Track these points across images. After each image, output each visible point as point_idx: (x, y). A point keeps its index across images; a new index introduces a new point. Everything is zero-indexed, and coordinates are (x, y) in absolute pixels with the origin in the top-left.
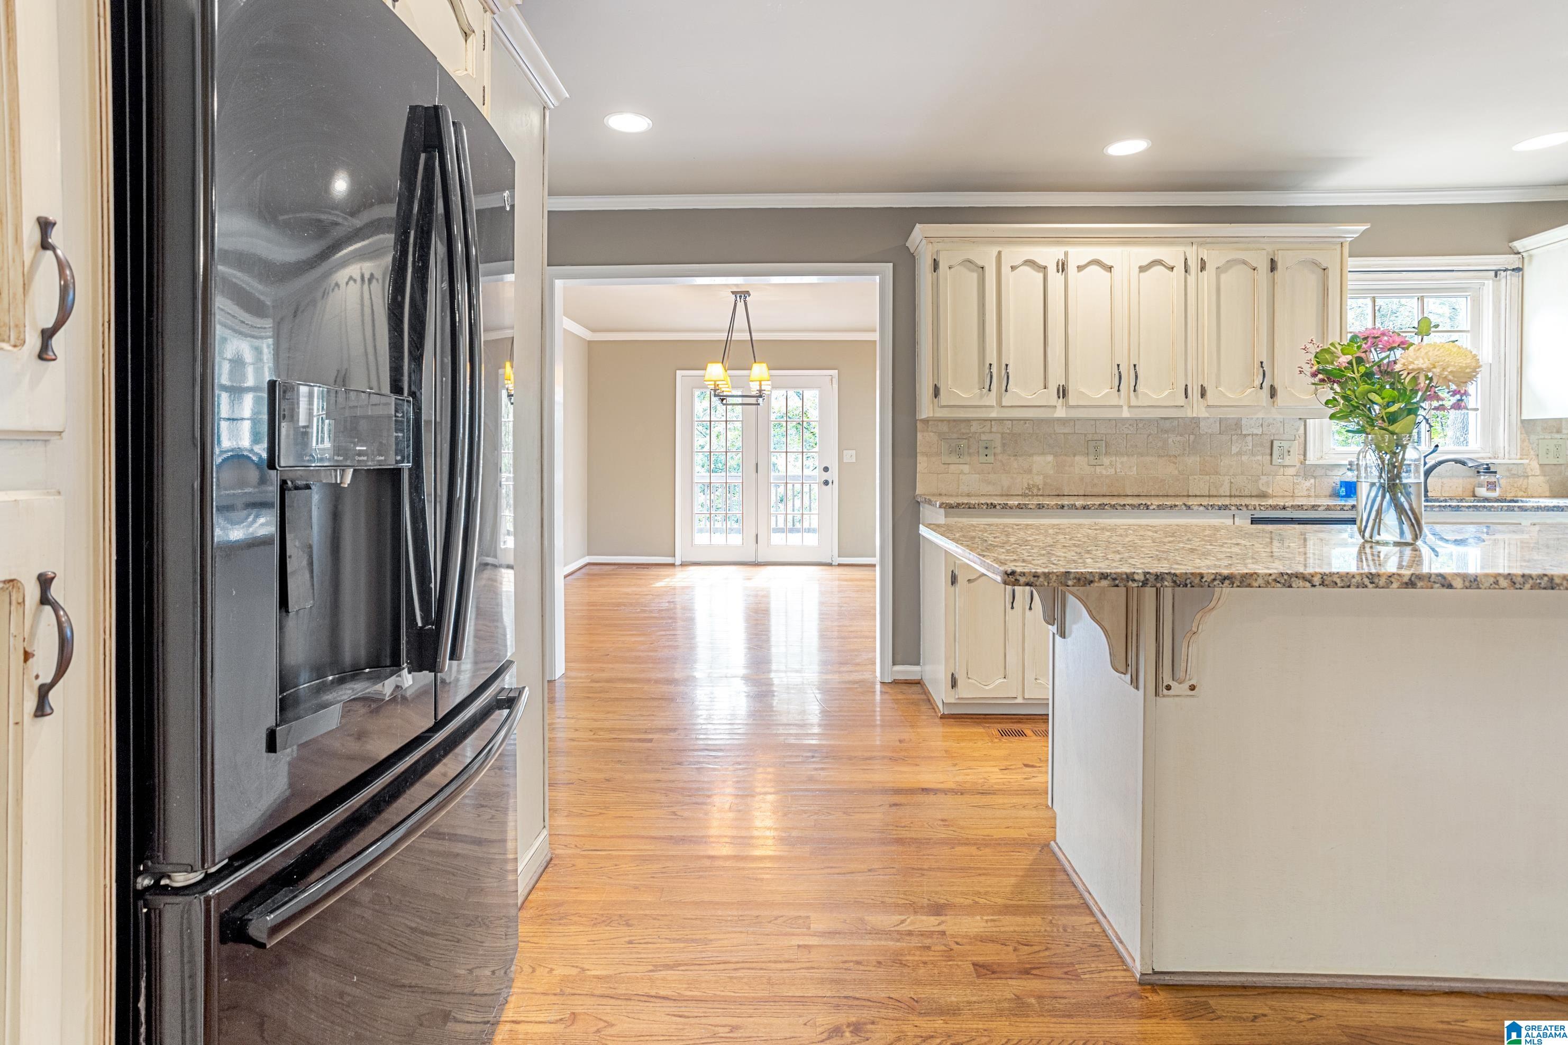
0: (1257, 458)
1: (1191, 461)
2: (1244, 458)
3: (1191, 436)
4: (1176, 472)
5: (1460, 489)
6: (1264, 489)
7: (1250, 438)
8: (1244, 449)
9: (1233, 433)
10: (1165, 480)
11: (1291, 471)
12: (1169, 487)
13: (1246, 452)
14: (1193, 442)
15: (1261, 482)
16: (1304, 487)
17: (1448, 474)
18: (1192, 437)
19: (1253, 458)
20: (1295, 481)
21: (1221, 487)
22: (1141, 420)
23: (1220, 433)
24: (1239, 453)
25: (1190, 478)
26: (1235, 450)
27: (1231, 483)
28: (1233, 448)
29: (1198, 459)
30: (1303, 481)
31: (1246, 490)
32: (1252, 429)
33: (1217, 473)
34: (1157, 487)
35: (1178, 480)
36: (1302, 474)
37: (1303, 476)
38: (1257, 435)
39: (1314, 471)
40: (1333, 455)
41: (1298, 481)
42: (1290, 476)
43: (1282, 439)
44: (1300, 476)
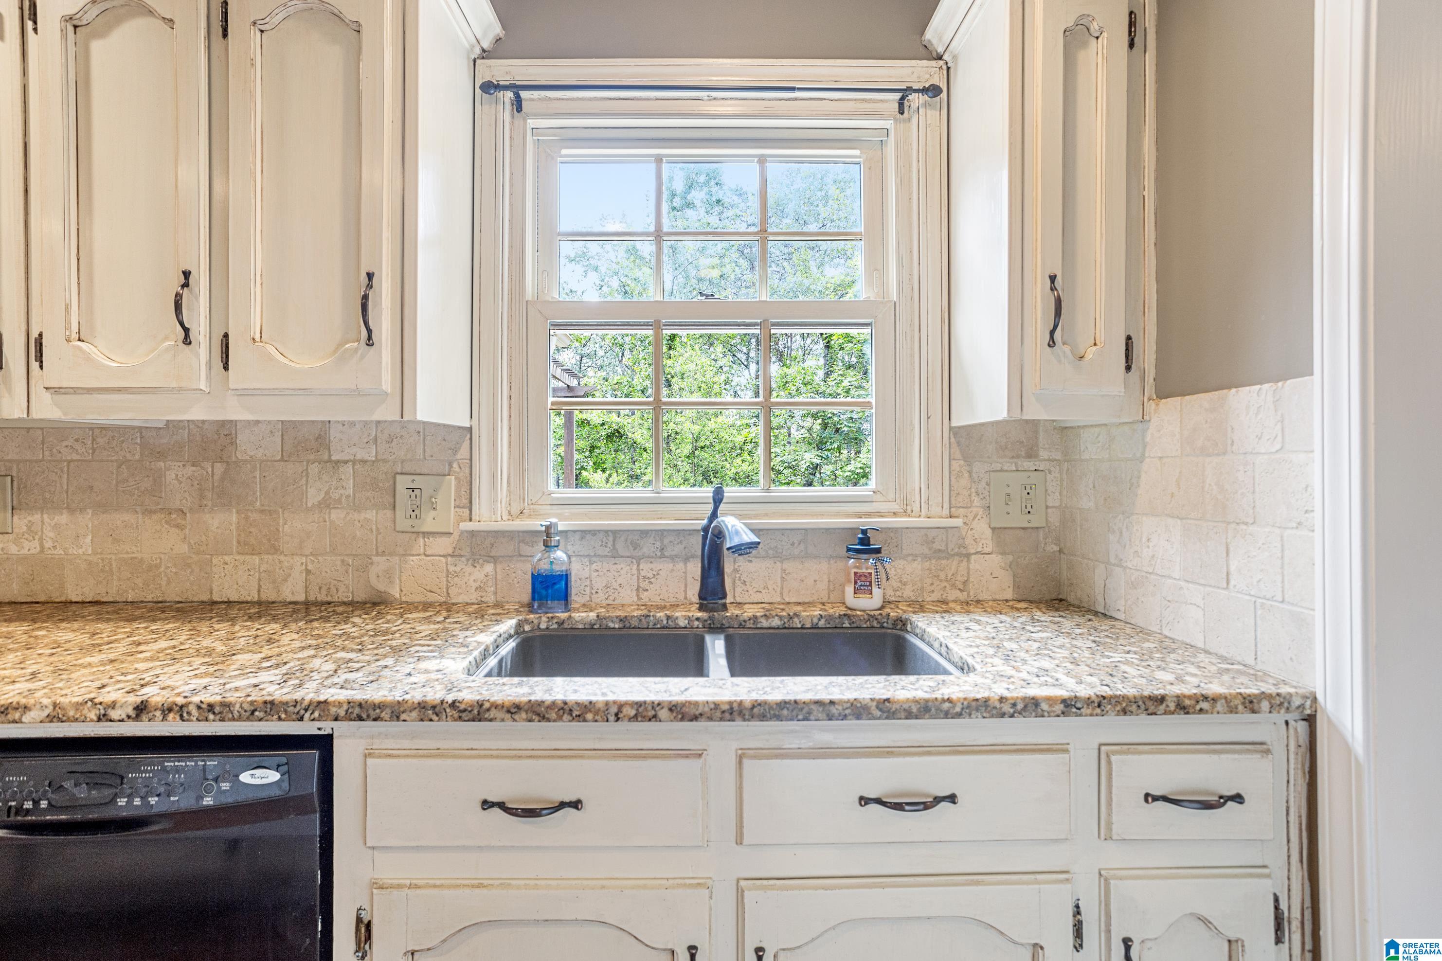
0: (363, 516)
1: (216, 523)
2: (337, 516)
3: (218, 465)
4: (185, 548)
5: (823, 586)
6: (381, 587)
7: (349, 468)
8: (335, 495)
9: (312, 457)
10: (158, 567)
11: (442, 545)
12: (169, 583)
13: (339, 501)
14: (222, 479)
15: (374, 571)
16: (471, 582)
17: (796, 552)
18: (219, 468)
19: (356, 516)
20: (452, 568)
21: (285, 580)
22: (103, 428)
23: (282, 460)
24: (326, 504)
25: (214, 561)
26: (314, 496)
27: (308, 572)
28: (312, 492)
29: (234, 518)
30: (469, 569)
31: (342, 589)
32: (354, 450)
33: (275, 550)
34: (139, 582)
35: (189, 566)
36: (466, 551)
37: (468, 557)
38: (365, 462)
39: (492, 545)
40: (549, 507)
41: (458, 569)
42: (440, 556)
43: (418, 471)
44: (461, 556)
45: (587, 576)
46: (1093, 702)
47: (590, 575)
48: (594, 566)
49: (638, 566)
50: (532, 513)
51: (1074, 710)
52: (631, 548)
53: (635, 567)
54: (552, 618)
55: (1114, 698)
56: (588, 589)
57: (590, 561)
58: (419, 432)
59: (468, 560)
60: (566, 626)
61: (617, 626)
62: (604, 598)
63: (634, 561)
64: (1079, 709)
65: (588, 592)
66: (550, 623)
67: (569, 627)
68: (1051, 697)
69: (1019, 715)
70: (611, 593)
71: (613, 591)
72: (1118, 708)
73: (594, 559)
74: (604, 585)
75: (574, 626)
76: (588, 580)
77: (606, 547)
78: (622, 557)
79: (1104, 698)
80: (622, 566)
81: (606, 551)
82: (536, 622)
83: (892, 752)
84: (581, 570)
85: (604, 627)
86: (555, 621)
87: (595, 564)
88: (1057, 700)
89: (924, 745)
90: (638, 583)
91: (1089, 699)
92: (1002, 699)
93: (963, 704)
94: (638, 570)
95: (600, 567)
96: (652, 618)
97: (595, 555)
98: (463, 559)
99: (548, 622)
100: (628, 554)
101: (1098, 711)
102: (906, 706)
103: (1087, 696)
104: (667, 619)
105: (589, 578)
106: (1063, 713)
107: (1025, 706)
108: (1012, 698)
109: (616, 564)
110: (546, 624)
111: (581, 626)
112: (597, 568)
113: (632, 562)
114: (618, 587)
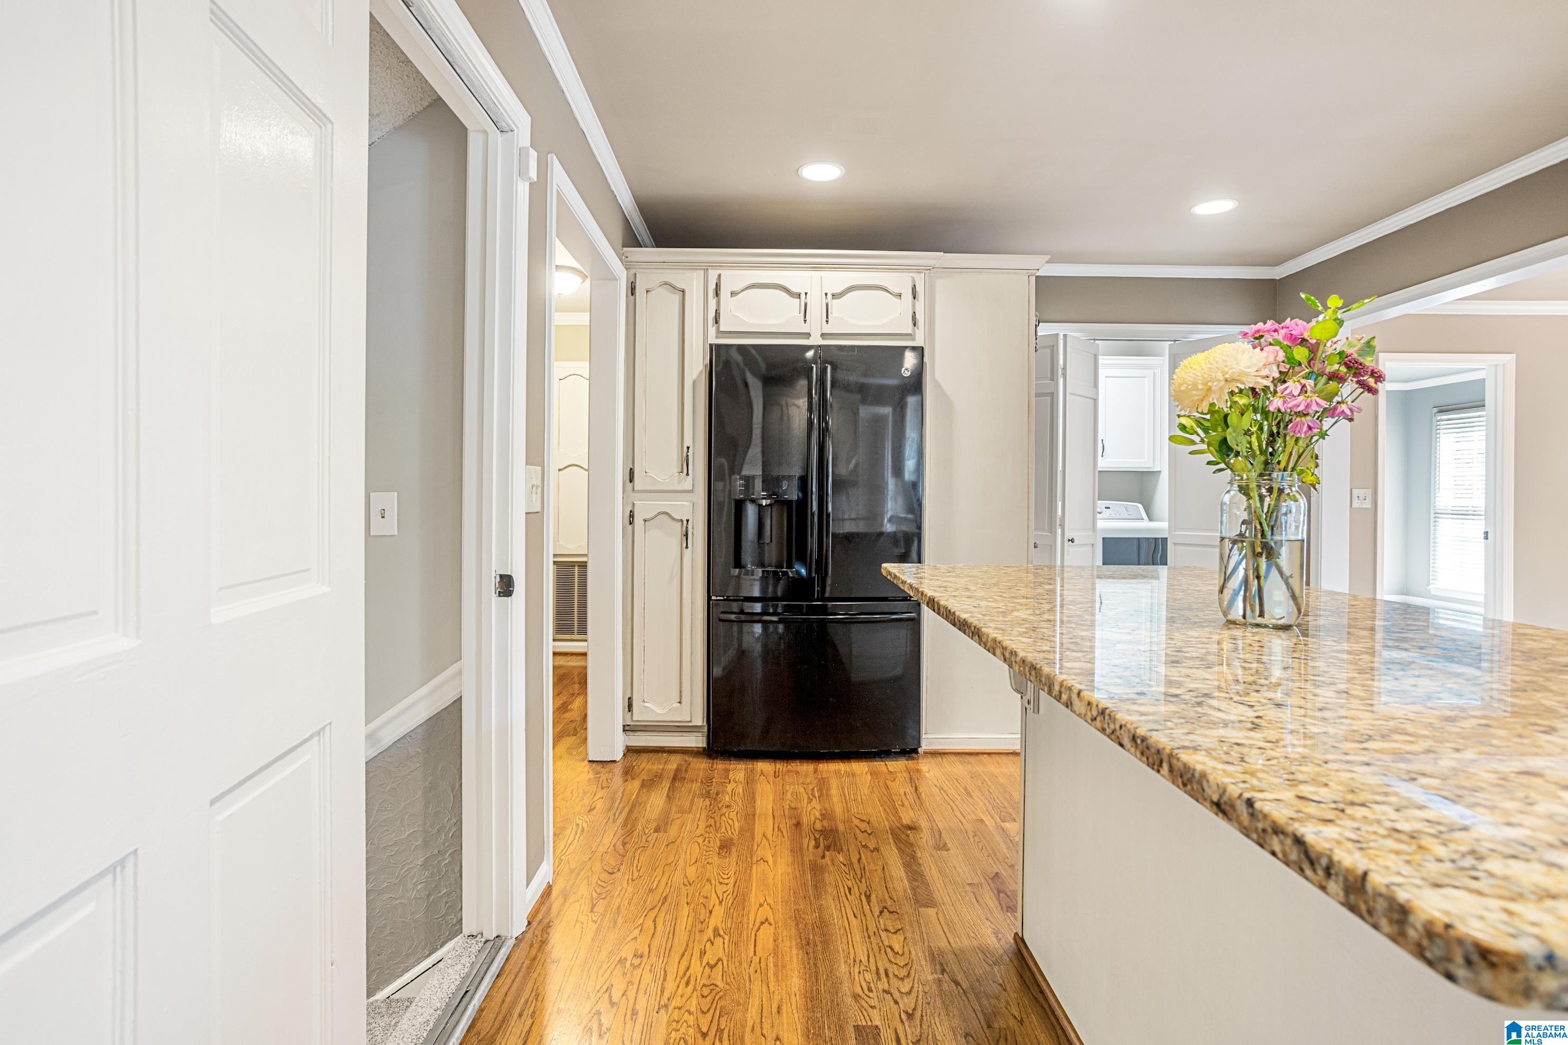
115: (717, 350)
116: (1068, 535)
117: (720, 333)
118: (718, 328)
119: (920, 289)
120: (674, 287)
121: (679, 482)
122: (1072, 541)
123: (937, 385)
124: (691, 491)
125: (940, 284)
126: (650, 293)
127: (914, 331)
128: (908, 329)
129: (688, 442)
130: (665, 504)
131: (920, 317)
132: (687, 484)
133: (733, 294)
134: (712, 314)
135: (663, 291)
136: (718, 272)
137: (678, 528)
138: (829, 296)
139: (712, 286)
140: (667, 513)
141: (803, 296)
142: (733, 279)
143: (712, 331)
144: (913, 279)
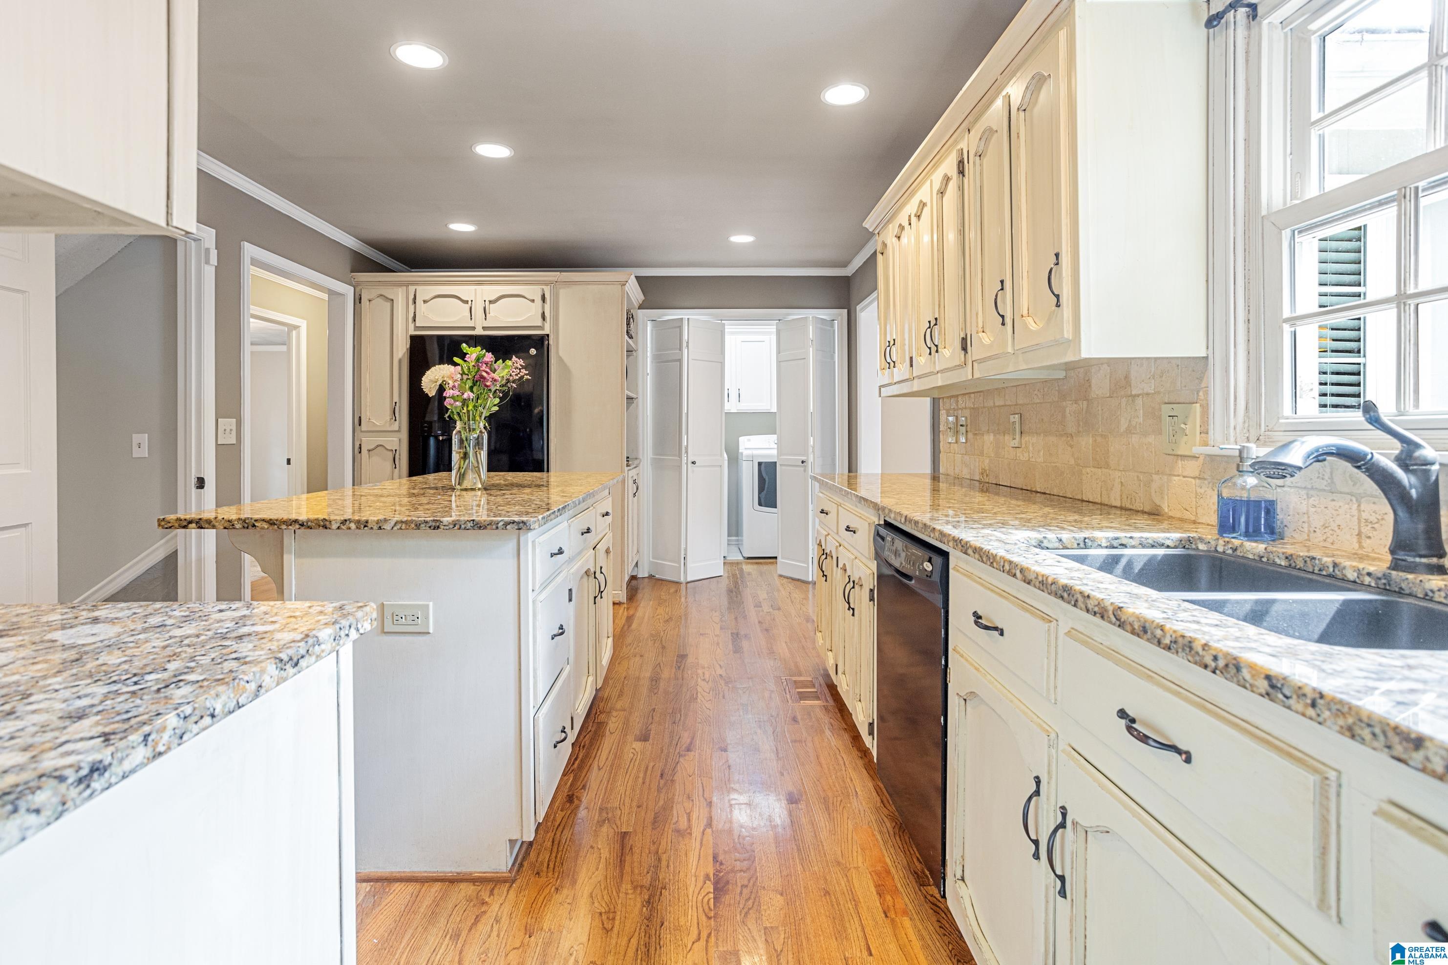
0: (1148, 440)
1: (1084, 444)
2: (1135, 440)
3: (1084, 402)
6: (1157, 500)
7: (1141, 400)
8: (1134, 423)
9: (1123, 393)
10: (1064, 473)
11: (1192, 468)
12: (1067, 484)
13: (1136, 427)
14: (1086, 413)
15: (1153, 487)
16: (1211, 505)
18: (1085, 404)
19: (1144, 440)
20: (1199, 490)
21: (1112, 489)
23: (1110, 396)
24: (1130, 430)
25: (1084, 471)
26: (1124, 423)
27: (1122, 483)
28: (1123, 420)
29: (1091, 440)
30: (1209, 492)
32: (1143, 385)
33: (1107, 466)
34: (1058, 482)
36: (1208, 475)
37: (1209, 480)
38: (1148, 394)
39: (1225, 469)
40: (1281, 433)
41: (1202, 491)
42: (1192, 478)
43: (1177, 401)
44: (1205, 479)
45: (1305, 511)
46: (1304, 695)
47: (1308, 511)
48: (1311, 501)
49: (1359, 506)
50: (1267, 440)
51: (1280, 696)
52: (1351, 483)
53: (1355, 506)
54: (1228, 542)
55: (1335, 704)
56: (1306, 525)
57: (1307, 494)
58: (1178, 366)
59: (1209, 483)
60: (1238, 553)
61: (1283, 563)
62: (1322, 539)
63: (1354, 499)
64: (1287, 697)
65: (1306, 530)
66: (1226, 548)
67: (1241, 555)
68: (1256, 665)
69: (1221, 674)
70: (1329, 535)
71: (1331, 532)
72: (1341, 722)
73: (1312, 492)
74: (1322, 524)
75: (1245, 555)
76: (1306, 516)
77: (1323, 479)
78: (1341, 493)
79: (1322, 696)
80: (1341, 504)
81: (1323, 484)
82: (1213, 543)
83: (1151, 677)
84: (1299, 503)
85: (1271, 562)
86: (1230, 546)
87: (1313, 498)
88: (1261, 673)
89: (1184, 687)
90: (1359, 527)
91: (1300, 688)
92: (1205, 646)
93: (1171, 636)
94: (1359, 511)
95: (1317, 502)
96: (1317, 562)
97: (1312, 488)
98: (1206, 482)
99: (1225, 545)
100: (1347, 490)
101: (1311, 712)
102: (1131, 619)
103: (1300, 684)
104: (1334, 567)
105: (1307, 513)
106: (1268, 694)
107: (1227, 666)
108: (1216, 649)
109: (1333, 500)
110: (1222, 548)
111: (1251, 556)
112: (1314, 503)
113: (1351, 500)
114: (1336, 529)
115: (413, 338)
116: (691, 459)
117: (417, 328)
118: (415, 324)
119: (547, 296)
120: (387, 298)
121: (390, 425)
122: (694, 463)
123: (560, 359)
124: (399, 431)
125: (563, 293)
126: (371, 302)
127: (543, 324)
128: (539, 322)
129: (395, 400)
130: (381, 440)
131: (547, 314)
132: (396, 426)
133: (425, 302)
134: (411, 315)
135: (380, 301)
136: (415, 287)
137: (390, 455)
138: (487, 303)
139: (411, 297)
140: (381, 445)
141: (470, 302)
142: (425, 292)
143: (411, 326)
144: (543, 289)
